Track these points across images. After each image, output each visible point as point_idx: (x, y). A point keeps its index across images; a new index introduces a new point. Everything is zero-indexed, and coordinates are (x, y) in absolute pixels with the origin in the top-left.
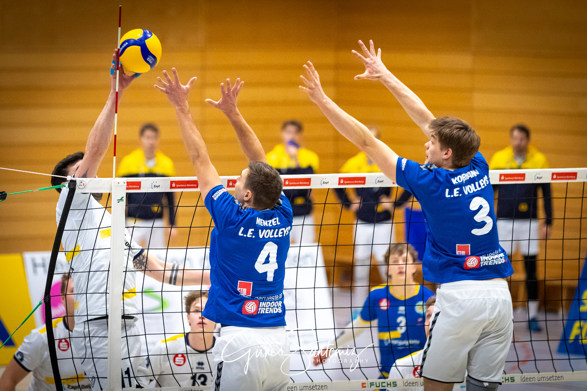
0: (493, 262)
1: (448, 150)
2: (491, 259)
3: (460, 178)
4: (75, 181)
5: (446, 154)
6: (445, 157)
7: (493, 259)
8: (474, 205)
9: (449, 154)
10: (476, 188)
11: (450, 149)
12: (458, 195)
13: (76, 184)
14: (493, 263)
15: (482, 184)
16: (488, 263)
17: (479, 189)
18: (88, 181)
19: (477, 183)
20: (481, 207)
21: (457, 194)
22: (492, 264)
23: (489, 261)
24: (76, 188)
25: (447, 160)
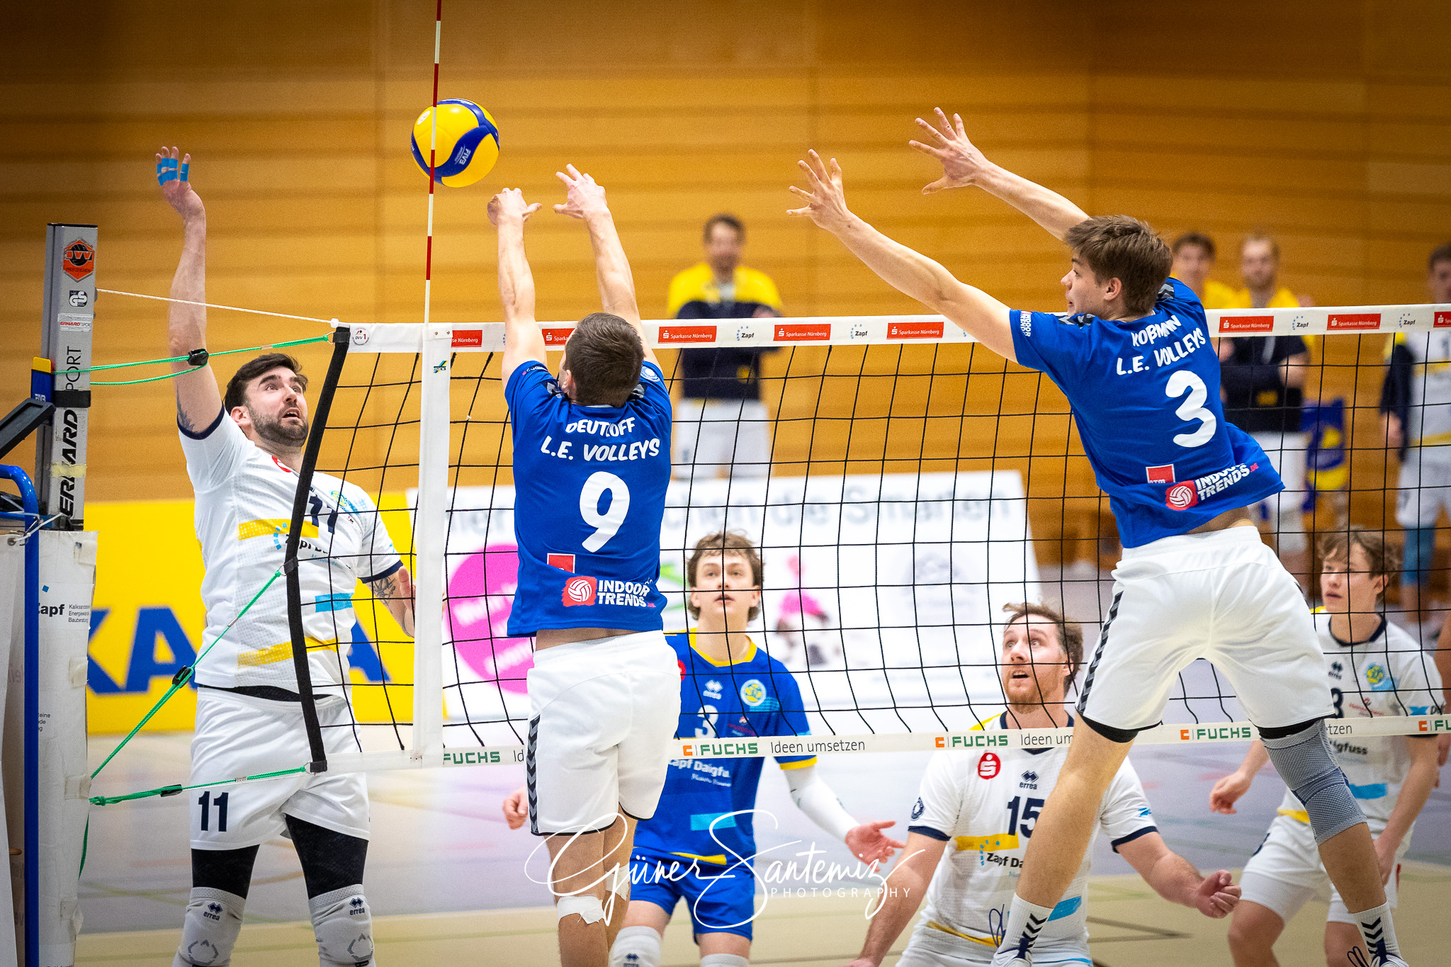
0: (1223, 483)
1: (1113, 282)
2: (1218, 478)
3: (1143, 334)
4: (348, 330)
5: (1110, 290)
6: (1109, 296)
7: (1221, 478)
8: (1174, 387)
9: (1115, 291)
10: (1176, 354)
11: (1116, 279)
12: (1141, 369)
13: (349, 335)
14: (1224, 486)
15: (1188, 345)
16: (1215, 490)
17: (1183, 355)
18: (373, 329)
19: (1177, 345)
20: (1189, 391)
21: (1139, 367)
22: (1223, 488)
23: (1214, 484)
24: (348, 344)
25: (1111, 302)
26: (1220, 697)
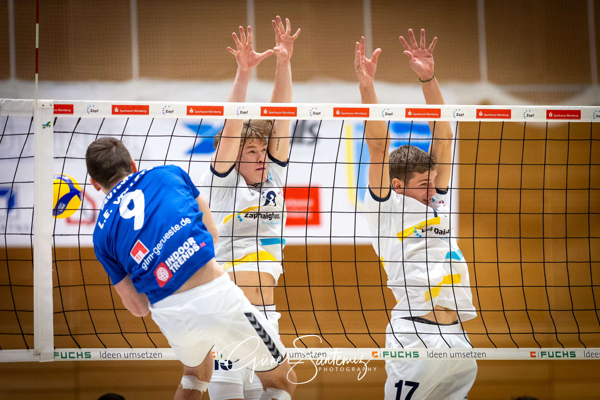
26: (556, 333)
